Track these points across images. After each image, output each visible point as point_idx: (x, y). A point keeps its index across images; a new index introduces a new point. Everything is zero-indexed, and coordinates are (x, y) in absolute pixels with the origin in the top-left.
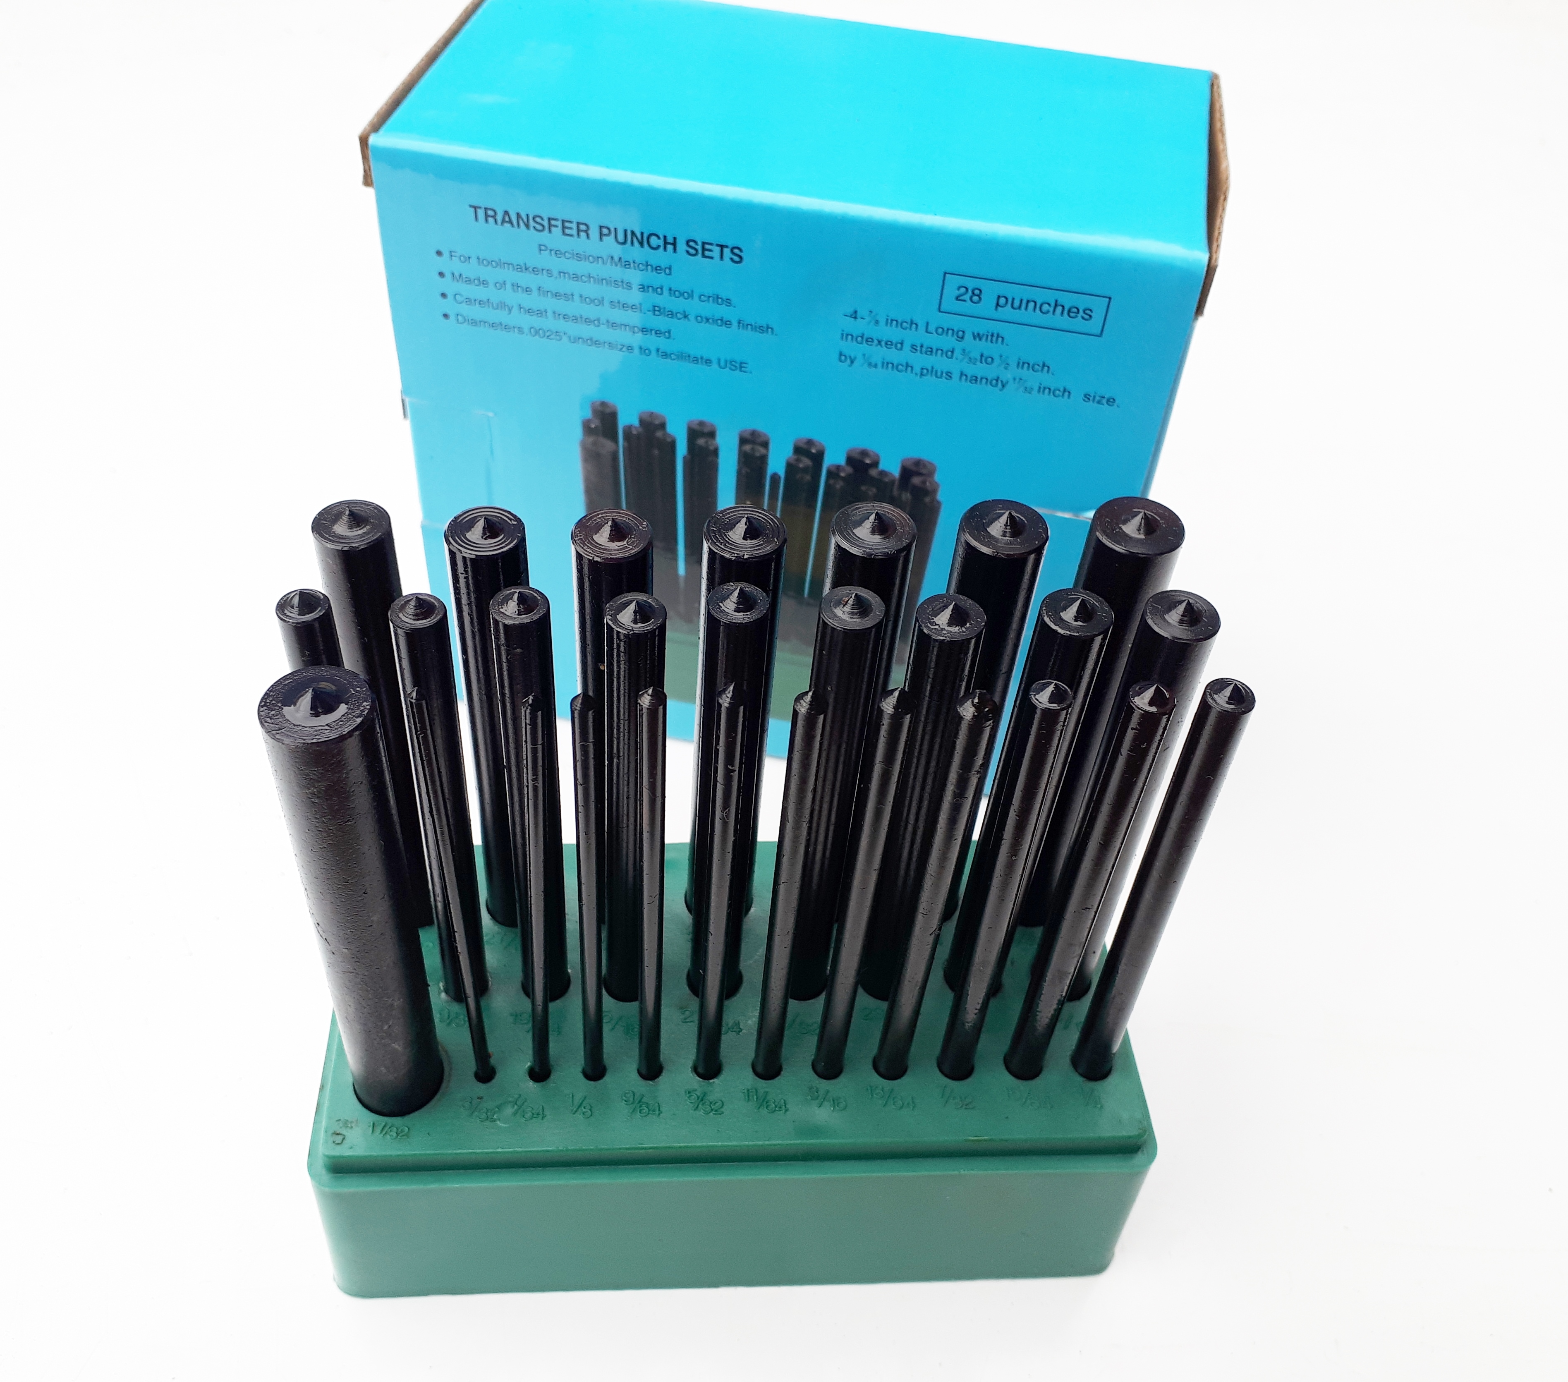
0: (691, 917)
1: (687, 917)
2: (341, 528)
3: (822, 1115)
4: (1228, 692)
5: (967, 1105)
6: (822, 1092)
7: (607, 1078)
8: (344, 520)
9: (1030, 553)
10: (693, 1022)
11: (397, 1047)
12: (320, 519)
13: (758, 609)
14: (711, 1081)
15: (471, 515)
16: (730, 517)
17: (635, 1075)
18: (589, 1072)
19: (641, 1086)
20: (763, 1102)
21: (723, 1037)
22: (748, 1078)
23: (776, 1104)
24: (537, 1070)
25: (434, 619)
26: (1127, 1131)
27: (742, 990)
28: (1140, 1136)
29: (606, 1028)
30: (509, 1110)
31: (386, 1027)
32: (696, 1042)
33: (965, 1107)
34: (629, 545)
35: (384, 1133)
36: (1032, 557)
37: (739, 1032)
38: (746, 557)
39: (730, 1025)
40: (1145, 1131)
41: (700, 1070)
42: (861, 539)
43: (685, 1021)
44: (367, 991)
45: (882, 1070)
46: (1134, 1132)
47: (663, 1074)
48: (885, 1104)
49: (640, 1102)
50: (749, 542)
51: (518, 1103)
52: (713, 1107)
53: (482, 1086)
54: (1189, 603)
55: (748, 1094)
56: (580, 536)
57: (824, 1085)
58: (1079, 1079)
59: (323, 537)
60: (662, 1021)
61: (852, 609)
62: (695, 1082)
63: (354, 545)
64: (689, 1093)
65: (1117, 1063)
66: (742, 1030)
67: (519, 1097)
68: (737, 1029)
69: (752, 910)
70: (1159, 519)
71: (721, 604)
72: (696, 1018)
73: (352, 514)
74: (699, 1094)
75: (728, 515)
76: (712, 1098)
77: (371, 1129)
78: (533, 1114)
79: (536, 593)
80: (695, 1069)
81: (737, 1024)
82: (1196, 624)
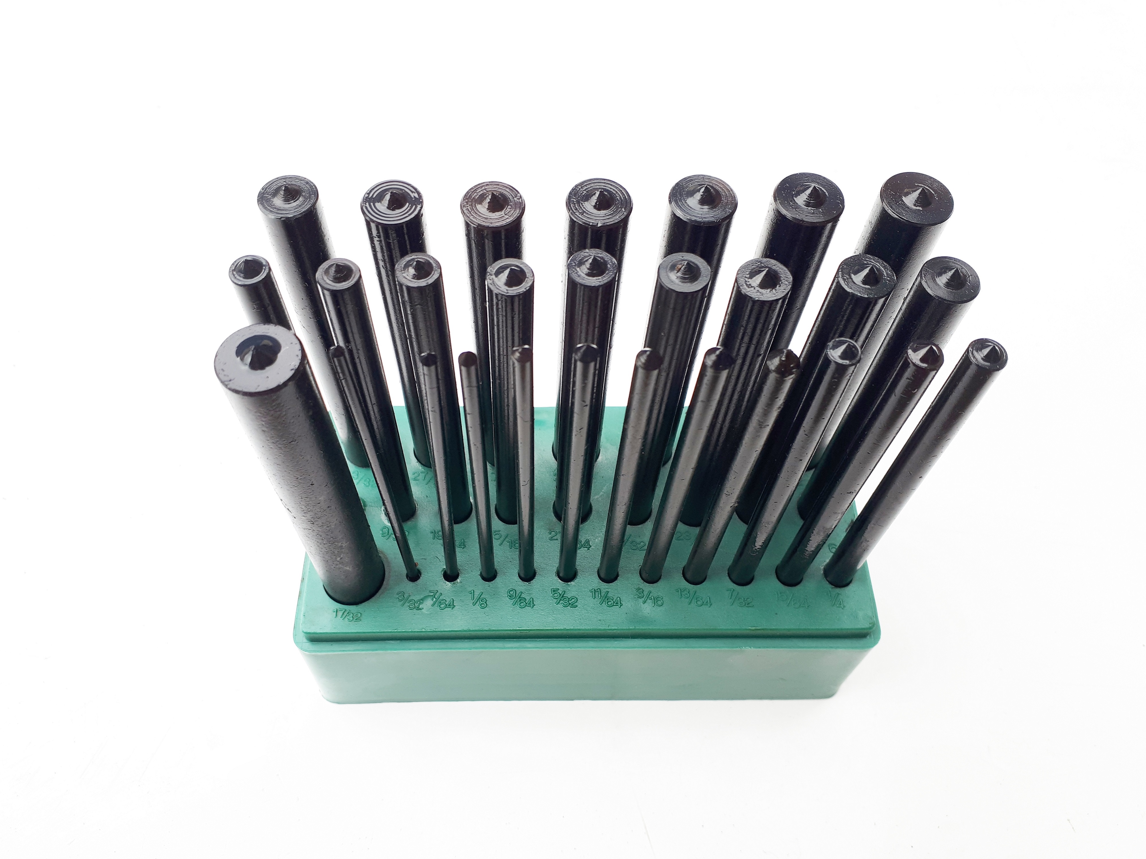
0: (557, 463)
1: (553, 463)
2: (278, 201)
3: (647, 609)
4: (986, 351)
5: (748, 604)
6: (645, 593)
7: (498, 580)
8: (281, 194)
9: (828, 222)
10: (557, 540)
11: (348, 569)
12: (263, 193)
13: (608, 274)
14: (569, 583)
15: (382, 188)
16: (588, 188)
17: (517, 578)
18: (484, 575)
19: (521, 586)
20: (606, 599)
21: (578, 551)
22: (595, 582)
23: (614, 600)
24: (448, 572)
25: (351, 281)
26: (862, 624)
27: (592, 517)
28: (870, 628)
29: (496, 543)
30: (429, 602)
31: (338, 559)
32: (559, 555)
33: (746, 605)
34: (506, 214)
35: (344, 616)
36: (829, 225)
37: (589, 547)
38: (599, 225)
39: (583, 543)
40: (874, 626)
41: (561, 575)
42: (693, 209)
43: (551, 539)
44: (323, 540)
45: (688, 576)
46: (867, 626)
47: (536, 578)
48: (691, 602)
49: (520, 597)
50: (603, 212)
51: (436, 597)
52: (570, 602)
53: (411, 584)
54: (957, 271)
55: (595, 592)
56: (467, 207)
57: (647, 587)
58: (829, 586)
59: (266, 208)
60: (535, 539)
61: (683, 274)
62: (559, 584)
63: (290, 216)
64: (554, 591)
65: (857, 576)
66: (591, 547)
67: (437, 592)
68: (587, 545)
69: (600, 458)
70: (933, 193)
71: (578, 269)
72: (559, 536)
73: (287, 190)
74: (561, 593)
75: (586, 188)
76: (569, 595)
77: (335, 613)
78: (446, 605)
79: (431, 259)
80: (558, 574)
81: (588, 542)
82: (962, 288)
